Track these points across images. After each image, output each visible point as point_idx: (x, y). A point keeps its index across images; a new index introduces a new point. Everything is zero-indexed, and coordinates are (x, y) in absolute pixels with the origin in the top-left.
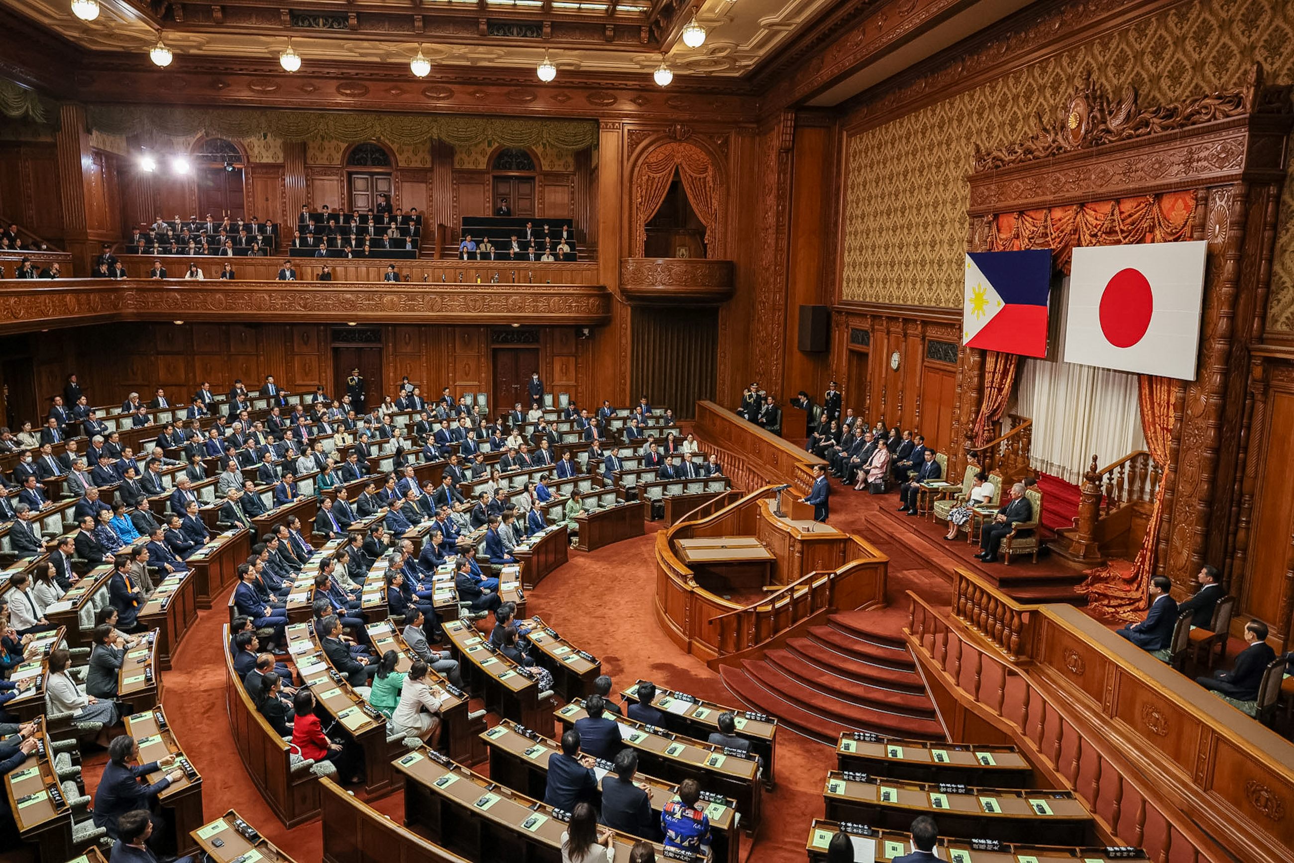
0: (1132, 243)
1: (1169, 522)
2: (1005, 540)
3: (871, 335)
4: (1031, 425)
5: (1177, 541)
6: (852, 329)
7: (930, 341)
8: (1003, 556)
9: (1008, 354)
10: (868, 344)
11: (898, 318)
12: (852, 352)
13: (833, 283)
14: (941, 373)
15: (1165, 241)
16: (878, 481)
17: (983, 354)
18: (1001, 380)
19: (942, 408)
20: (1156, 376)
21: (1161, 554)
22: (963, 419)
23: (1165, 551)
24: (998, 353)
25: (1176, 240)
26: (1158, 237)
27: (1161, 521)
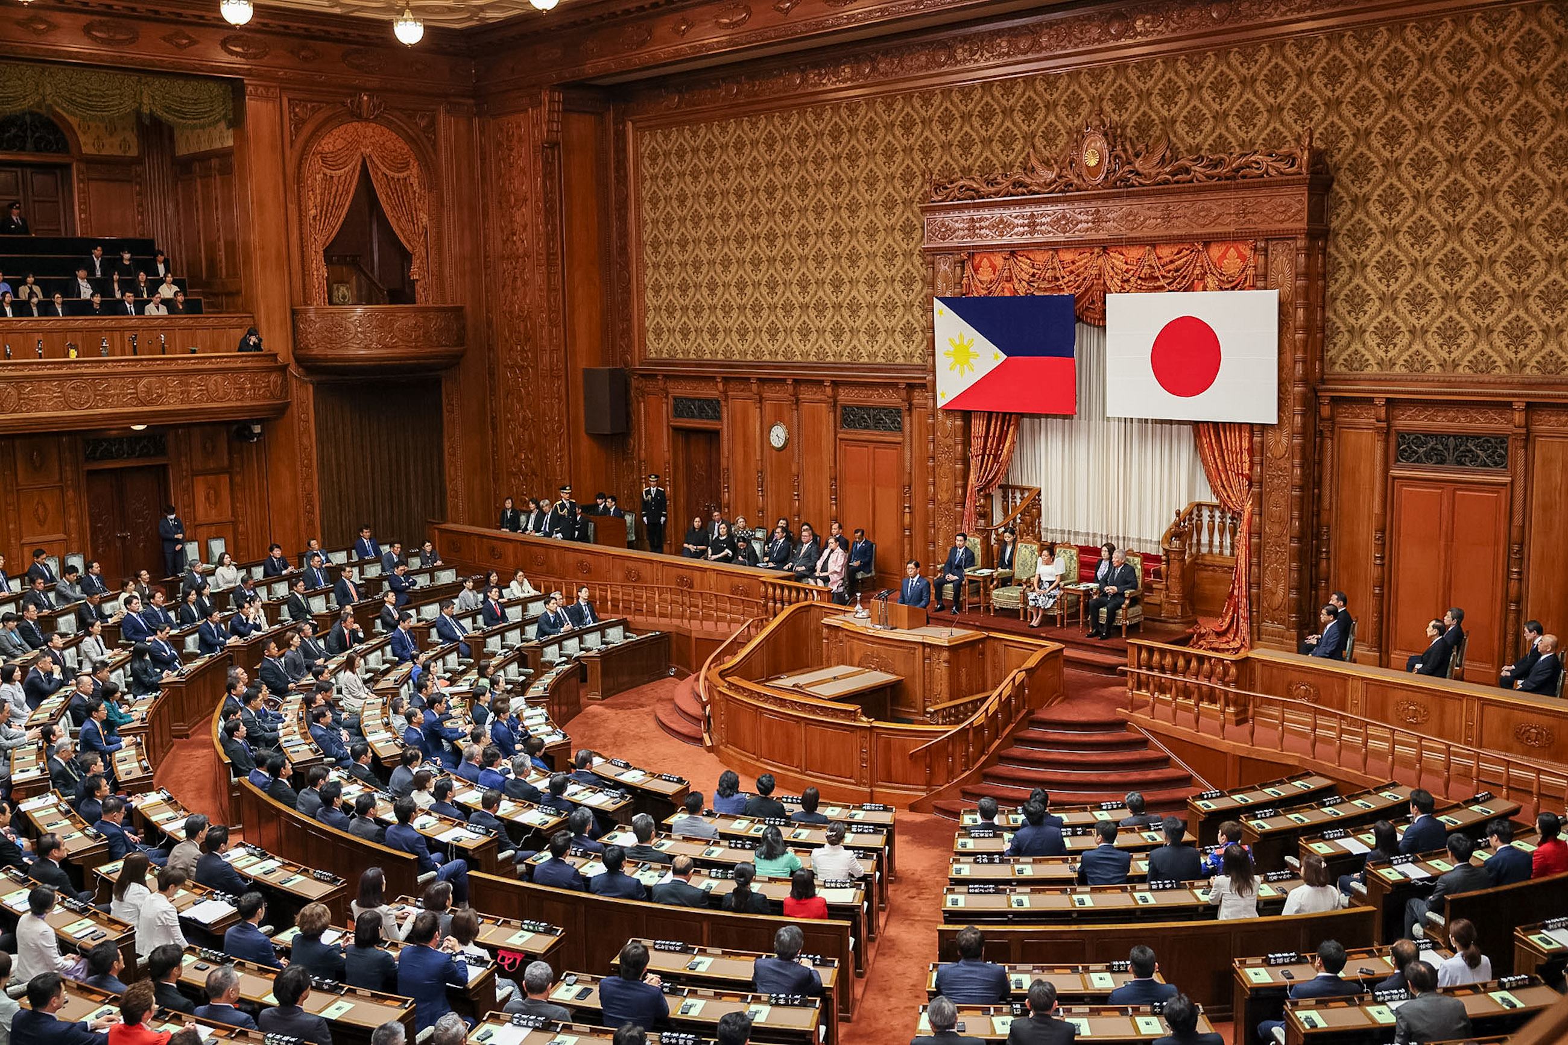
0: (1178, 290)
1: (1259, 565)
2: (1120, 612)
3: (723, 403)
4: (1039, 494)
5: (1269, 583)
6: (675, 399)
7: (844, 407)
8: (1120, 628)
9: (1005, 414)
10: (719, 418)
11: (785, 380)
12: (676, 429)
13: (627, 332)
14: (871, 446)
15: (1221, 289)
16: (841, 589)
17: (967, 416)
18: (998, 445)
19: (877, 489)
20: (1224, 423)
21: (1254, 599)
22: (942, 496)
23: (1258, 595)
24: (990, 414)
25: (1233, 289)
26: (1211, 284)
27: (1250, 565)
